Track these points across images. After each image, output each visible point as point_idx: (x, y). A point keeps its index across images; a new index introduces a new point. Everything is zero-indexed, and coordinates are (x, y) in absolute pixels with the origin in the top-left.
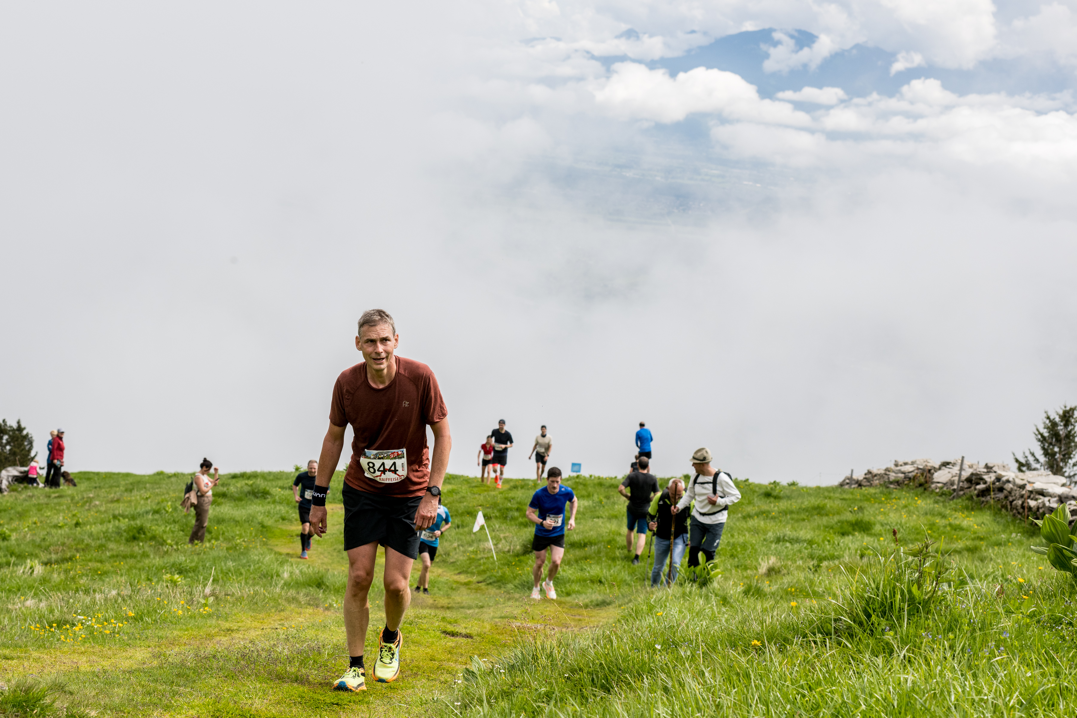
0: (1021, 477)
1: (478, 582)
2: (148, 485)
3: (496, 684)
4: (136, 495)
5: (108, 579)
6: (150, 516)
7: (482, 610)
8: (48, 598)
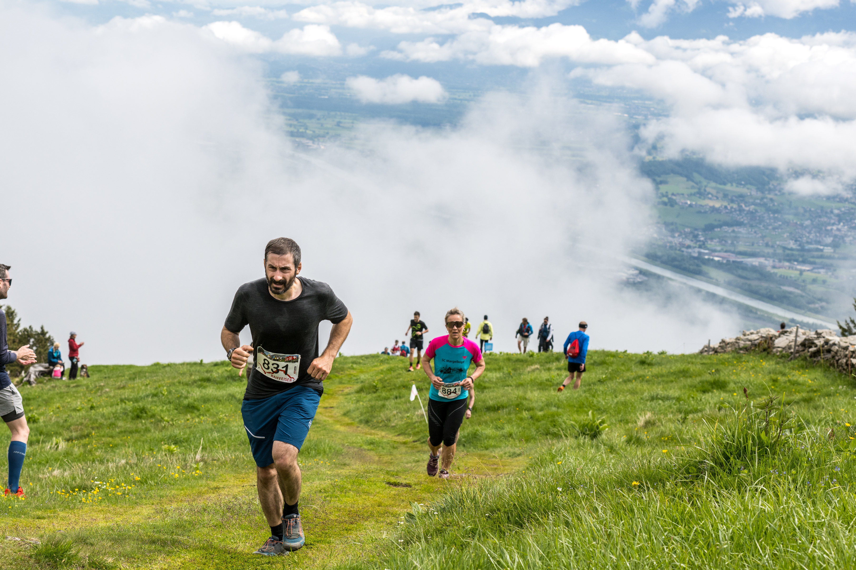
0: (844, 340)
1: (414, 442)
2: (147, 374)
3: (431, 523)
4: (138, 382)
5: (118, 451)
6: (150, 399)
7: (418, 463)
8: (71, 468)
